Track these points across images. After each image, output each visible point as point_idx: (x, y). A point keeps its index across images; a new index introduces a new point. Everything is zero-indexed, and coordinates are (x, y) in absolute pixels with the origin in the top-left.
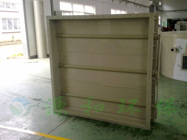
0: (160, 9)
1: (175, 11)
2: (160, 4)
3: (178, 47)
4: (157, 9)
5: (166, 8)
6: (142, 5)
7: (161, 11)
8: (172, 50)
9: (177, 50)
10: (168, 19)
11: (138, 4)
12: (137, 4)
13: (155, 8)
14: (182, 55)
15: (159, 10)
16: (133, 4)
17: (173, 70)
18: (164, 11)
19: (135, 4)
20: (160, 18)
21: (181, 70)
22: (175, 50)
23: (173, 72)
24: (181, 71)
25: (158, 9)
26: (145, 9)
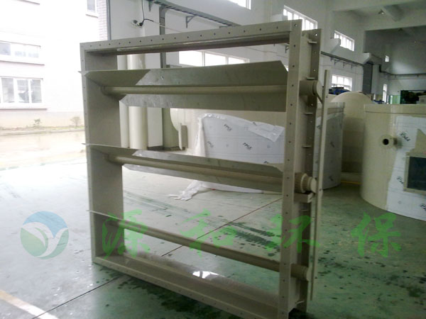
0: (387, 70)
1: (418, 75)
2: (387, 60)
3: (398, 135)
4: (380, 71)
5: (400, 68)
6: (348, 61)
7: (389, 75)
8: (386, 142)
9: (397, 143)
10: (402, 91)
11: (340, 59)
12: (337, 58)
13: (375, 68)
14: (408, 154)
15: (384, 72)
16: (329, 58)
17: (387, 190)
18: (396, 75)
19: (332, 57)
20: (385, 88)
21: (405, 190)
22: (391, 142)
23: (386, 195)
24: (405, 192)
25: (382, 70)
26: (354, 68)
